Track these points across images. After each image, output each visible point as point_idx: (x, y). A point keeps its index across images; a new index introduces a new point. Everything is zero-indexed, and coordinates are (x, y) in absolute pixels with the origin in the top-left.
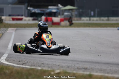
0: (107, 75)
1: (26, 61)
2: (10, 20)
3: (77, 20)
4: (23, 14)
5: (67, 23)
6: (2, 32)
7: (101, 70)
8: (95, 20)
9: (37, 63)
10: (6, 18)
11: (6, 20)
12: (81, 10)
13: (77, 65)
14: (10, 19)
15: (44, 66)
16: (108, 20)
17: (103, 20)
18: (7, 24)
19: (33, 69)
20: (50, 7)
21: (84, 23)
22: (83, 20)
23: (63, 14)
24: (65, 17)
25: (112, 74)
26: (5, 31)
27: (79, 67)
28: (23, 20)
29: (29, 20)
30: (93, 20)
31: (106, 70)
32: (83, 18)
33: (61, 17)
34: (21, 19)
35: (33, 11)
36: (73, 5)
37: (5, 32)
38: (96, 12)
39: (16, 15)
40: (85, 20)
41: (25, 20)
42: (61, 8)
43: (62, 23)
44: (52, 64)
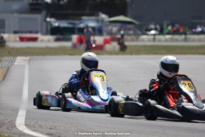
2: (15, 41)
3: (132, 40)
5: (115, 45)
6: (6, 64)
8: (163, 40)
10: (8, 37)
11: (9, 41)
14: (16, 38)
16: (186, 40)
17: (177, 40)
18: (13, 49)
20: (84, 18)
21: (145, 46)
22: (143, 40)
26: (12, 62)
28: (39, 40)
29: (49, 41)
30: (160, 41)
32: (142, 37)
34: (35, 39)
37: (11, 65)
38: (165, 26)
39: (26, 32)
40: (146, 40)
41: (42, 41)
43: (108, 47)
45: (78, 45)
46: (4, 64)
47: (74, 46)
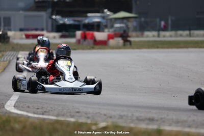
0: (187, 130)
1: (49, 108)
2: (22, 38)
3: (137, 36)
4: (44, 26)
5: (119, 41)
6: (8, 59)
7: (177, 122)
8: (168, 35)
9: (69, 111)
10: (15, 34)
11: (14, 38)
12: (143, 19)
13: (137, 114)
14: (22, 35)
15: (80, 116)
16: (190, 35)
17: (181, 36)
18: (17, 44)
19: (61, 121)
20: (89, 15)
21: (149, 42)
22: (147, 36)
23: (112, 27)
24: (115, 31)
25: (196, 128)
26: (14, 56)
27: (141, 117)
29: (54, 37)
30: (164, 36)
31: (186, 121)
32: (146, 33)
33: (109, 31)
35: (61, 22)
36: (129, 11)
37: (13, 59)
38: (170, 22)
39: (32, 30)
40: (150, 35)
42: (109, 15)
43: (112, 42)
44: (94, 113)
45: (82, 41)
46: (5, 59)
47: (79, 42)
